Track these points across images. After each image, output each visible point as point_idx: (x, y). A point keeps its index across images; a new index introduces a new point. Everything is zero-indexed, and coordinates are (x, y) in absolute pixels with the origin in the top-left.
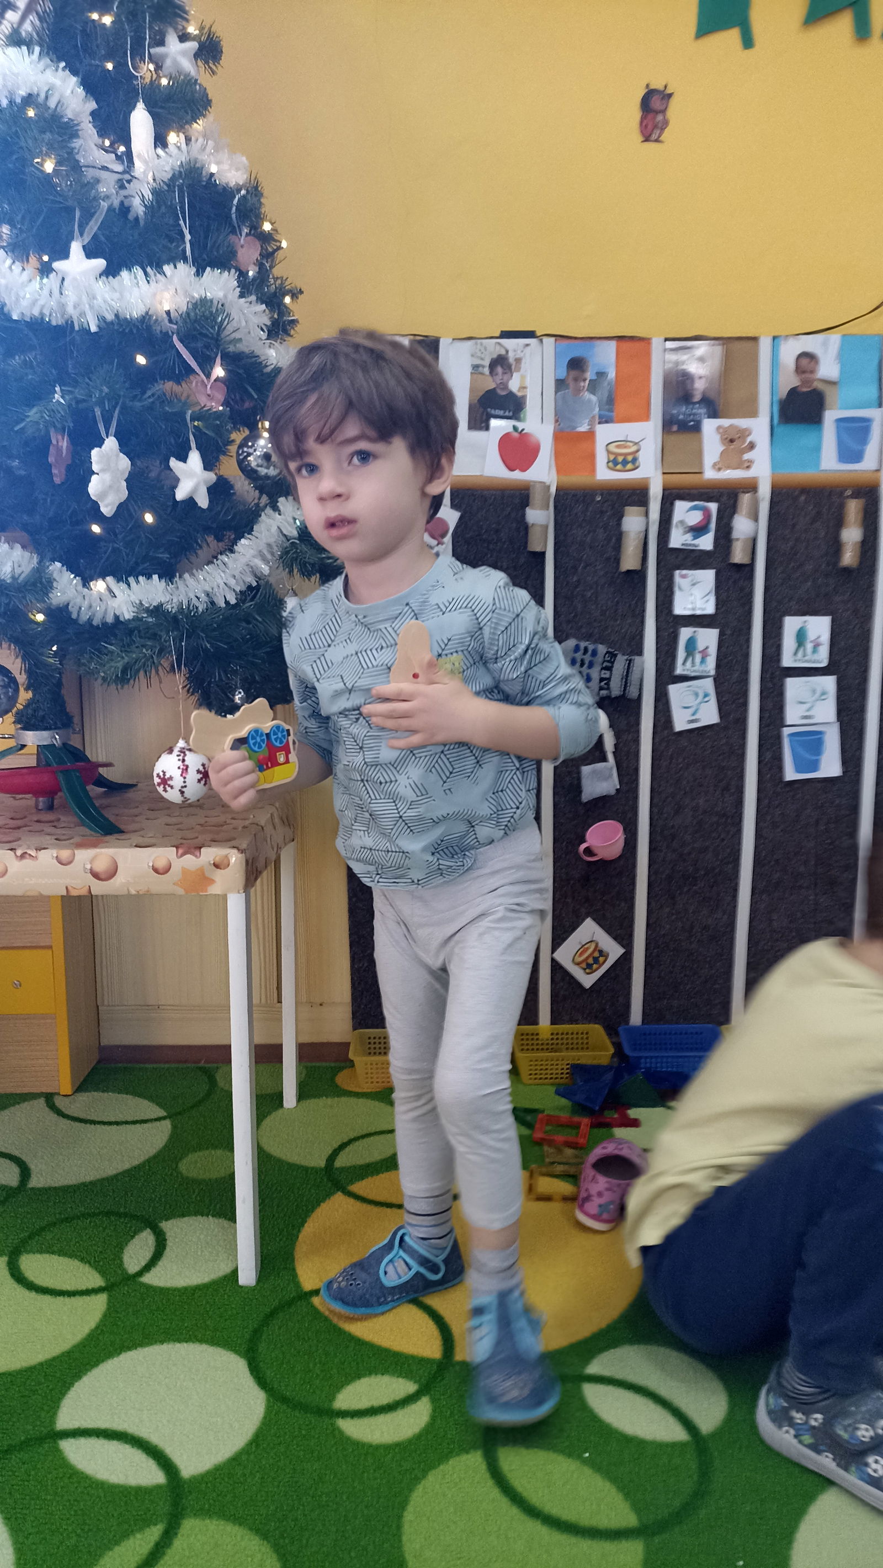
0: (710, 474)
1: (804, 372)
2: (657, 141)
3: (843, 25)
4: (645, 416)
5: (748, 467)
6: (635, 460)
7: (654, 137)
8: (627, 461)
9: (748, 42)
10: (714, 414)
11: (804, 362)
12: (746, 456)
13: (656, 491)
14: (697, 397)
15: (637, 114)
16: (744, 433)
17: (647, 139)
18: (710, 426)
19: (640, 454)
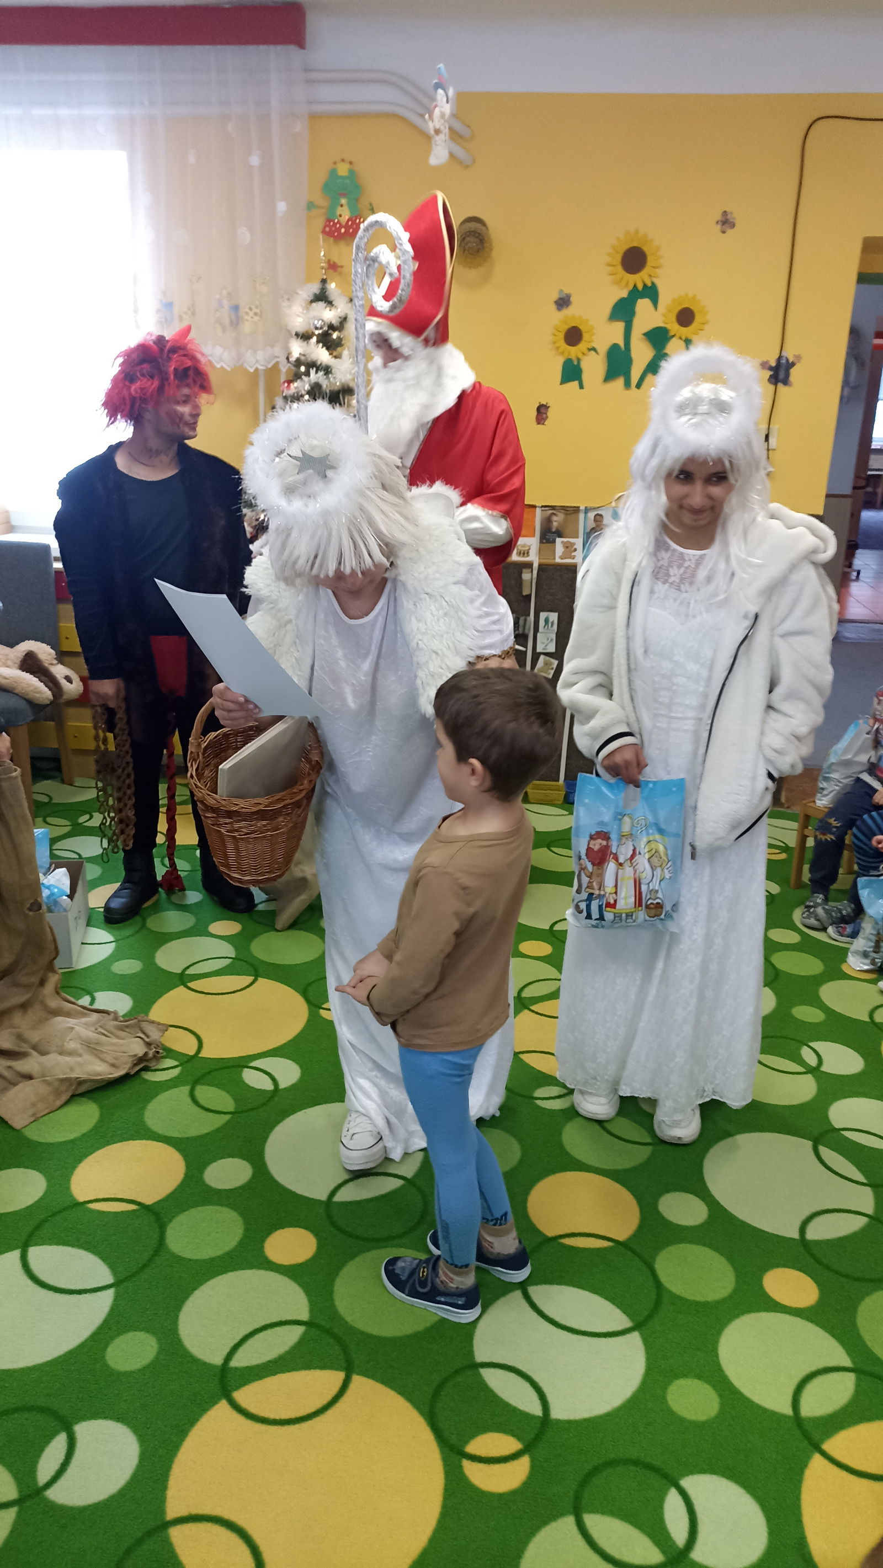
0: (558, 560)
1: (597, 521)
2: (543, 424)
3: (620, 382)
4: (533, 536)
5: (573, 559)
6: (528, 553)
7: (542, 422)
8: (526, 553)
9: (581, 387)
10: (560, 536)
11: (598, 517)
12: (573, 554)
13: (536, 565)
14: (554, 530)
15: (535, 413)
16: (574, 544)
17: (539, 423)
18: (559, 540)
19: (530, 551)
